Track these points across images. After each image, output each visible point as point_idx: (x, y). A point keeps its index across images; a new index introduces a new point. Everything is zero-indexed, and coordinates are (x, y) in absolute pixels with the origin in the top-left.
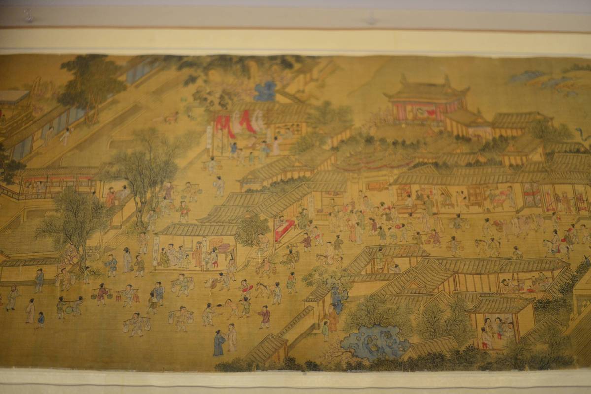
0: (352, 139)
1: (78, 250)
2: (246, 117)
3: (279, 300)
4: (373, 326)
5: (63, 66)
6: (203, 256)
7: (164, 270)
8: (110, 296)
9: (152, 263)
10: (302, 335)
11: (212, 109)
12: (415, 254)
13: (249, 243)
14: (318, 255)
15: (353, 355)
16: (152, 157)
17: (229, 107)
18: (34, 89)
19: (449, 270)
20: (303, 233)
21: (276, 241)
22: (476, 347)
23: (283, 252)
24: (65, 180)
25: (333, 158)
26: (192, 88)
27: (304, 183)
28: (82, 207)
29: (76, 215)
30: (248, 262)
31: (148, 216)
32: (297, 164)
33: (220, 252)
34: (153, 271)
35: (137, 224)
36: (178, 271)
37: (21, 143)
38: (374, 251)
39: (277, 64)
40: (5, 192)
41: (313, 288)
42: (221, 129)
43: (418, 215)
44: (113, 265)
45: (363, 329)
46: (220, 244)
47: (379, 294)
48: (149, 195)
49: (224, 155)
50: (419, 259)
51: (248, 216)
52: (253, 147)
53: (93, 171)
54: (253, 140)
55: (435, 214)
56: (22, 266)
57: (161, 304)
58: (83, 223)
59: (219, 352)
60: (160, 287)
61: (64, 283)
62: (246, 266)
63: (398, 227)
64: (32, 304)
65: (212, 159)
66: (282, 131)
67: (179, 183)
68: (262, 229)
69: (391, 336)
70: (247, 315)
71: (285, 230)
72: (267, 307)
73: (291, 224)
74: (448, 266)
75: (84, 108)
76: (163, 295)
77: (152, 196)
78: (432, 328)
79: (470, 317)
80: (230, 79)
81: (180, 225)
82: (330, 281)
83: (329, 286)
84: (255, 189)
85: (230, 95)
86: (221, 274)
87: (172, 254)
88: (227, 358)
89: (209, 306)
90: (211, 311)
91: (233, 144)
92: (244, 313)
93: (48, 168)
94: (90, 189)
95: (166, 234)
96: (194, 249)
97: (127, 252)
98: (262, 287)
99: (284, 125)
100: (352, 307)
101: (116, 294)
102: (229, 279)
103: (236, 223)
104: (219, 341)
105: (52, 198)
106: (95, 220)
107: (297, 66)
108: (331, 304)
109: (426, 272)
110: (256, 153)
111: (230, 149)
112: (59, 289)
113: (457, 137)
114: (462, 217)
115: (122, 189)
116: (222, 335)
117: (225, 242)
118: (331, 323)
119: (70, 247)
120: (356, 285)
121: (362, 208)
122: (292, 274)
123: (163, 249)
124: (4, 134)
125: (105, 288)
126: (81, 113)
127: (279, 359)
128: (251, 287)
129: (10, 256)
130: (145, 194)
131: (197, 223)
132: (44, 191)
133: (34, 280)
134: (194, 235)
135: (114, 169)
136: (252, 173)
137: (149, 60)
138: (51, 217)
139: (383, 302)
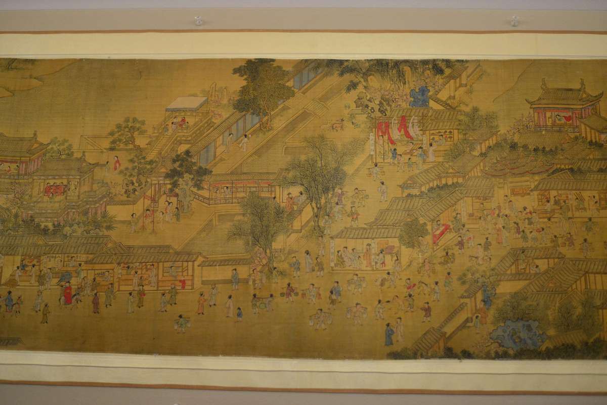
0: (498, 145)
1: (266, 252)
2: (403, 123)
3: (438, 297)
4: (517, 321)
5: (236, 71)
6: (373, 257)
7: (340, 270)
8: (297, 294)
9: (330, 265)
10: (458, 328)
11: (373, 115)
12: (552, 256)
13: (411, 245)
14: (470, 256)
15: (500, 345)
16: (323, 164)
17: (388, 113)
18: (211, 95)
19: (581, 270)
20: (457, 236)
21: (434, 243)
22: (602, 339)
23: (441, 254)
24: (248, 185)
25: (482, 164)
26: (354, 94)
27: (457, 189)
28: (265, 211)
29: (261, 219)
30: (411, 262)
31: (324, 221)
32: (451, 171)
33: (386, 253)
34: (331, 272)
35: (314, 228)
36: (352, 272)
37: (205, 149)
38: (518, 253)
39: (429, 69)
40: (197, 197)
41: (467, 286)
42: (382, 136)
43: (556, 220)
44: (297, 266)
45: (509, 323)
46: (386, 246)
47: (522, 292)
48: (323, 201)
49: (386, 161)
50: (556, 260)
51: (409, 220)
52: (411, 153)
53: (272, 177)
54: (411, 146)
55: (570, 218)
56: (219, 266)
57: (340, 301)
58: (267, 226)
59: (389, 343)
60: (338, 286)
61: (256, 282)
62: (409, 266)
63: (538, 231)
64: (230, 300)
65: (376, 166)
66: (437, 138)
67: (349, 189)
68: (423, 232)
69: (532, 329)
70: (412, 310)
71: (442, 234)
72: (428, 303)
73: (447, 228)
74: (580, 266)
75: (258, 115)
76: (341, 293)
77: (326, 202)
78: (566, 322)
79: (598, 312)
80: (388, 85)
81: (352, 228)
82: (481, 280)
83: (479, 284)
84: (414, 194)
85: (387, 101)
86: (389, 273)
87: (346, 256)
88: (396, 348)
89: (380, 302)
90: (381, 307)
91: (393, 150)
92: (409, 308)
93: (232, 173)
94: (271, 194)
95: (341, 238)
96: (365, 251)
97: (308, 254)
98: (423, 285)
99: (437, 131)
100: (499, 303)
101: (302, 292)
102: (395, 277)
103: (399, 226)
104: (389, 333)
105: (239, 203)
106: (278, 224)
107: (448, 71)
108: (482, 300)
109: (562, 272)
110: (414, 159)
111: (391, 155)
112: (252, 287)
113: (591, 143)
114: (593, 220)
115: (299, 194)
116: (391, 328)
117: (390, 244)
118: (482, 317)
119: (259, 249)
120: (502, 283)
121: (507, 212)
122: (449, 274)
123: (338, 252)
124: (189, 140)
125: (291, 287)
126: (256, 119)
127: (439, 348)
128: (414, 285)
129: (208, 257)
130: (320, 200)
131: (366, 226)
132: (231, 196)
133: (230, 278)
134: (365, 238)
135: (291, 175)
136: (411, 178)
137: (313, 65)
138: (239, 221)
139: (525, 299)
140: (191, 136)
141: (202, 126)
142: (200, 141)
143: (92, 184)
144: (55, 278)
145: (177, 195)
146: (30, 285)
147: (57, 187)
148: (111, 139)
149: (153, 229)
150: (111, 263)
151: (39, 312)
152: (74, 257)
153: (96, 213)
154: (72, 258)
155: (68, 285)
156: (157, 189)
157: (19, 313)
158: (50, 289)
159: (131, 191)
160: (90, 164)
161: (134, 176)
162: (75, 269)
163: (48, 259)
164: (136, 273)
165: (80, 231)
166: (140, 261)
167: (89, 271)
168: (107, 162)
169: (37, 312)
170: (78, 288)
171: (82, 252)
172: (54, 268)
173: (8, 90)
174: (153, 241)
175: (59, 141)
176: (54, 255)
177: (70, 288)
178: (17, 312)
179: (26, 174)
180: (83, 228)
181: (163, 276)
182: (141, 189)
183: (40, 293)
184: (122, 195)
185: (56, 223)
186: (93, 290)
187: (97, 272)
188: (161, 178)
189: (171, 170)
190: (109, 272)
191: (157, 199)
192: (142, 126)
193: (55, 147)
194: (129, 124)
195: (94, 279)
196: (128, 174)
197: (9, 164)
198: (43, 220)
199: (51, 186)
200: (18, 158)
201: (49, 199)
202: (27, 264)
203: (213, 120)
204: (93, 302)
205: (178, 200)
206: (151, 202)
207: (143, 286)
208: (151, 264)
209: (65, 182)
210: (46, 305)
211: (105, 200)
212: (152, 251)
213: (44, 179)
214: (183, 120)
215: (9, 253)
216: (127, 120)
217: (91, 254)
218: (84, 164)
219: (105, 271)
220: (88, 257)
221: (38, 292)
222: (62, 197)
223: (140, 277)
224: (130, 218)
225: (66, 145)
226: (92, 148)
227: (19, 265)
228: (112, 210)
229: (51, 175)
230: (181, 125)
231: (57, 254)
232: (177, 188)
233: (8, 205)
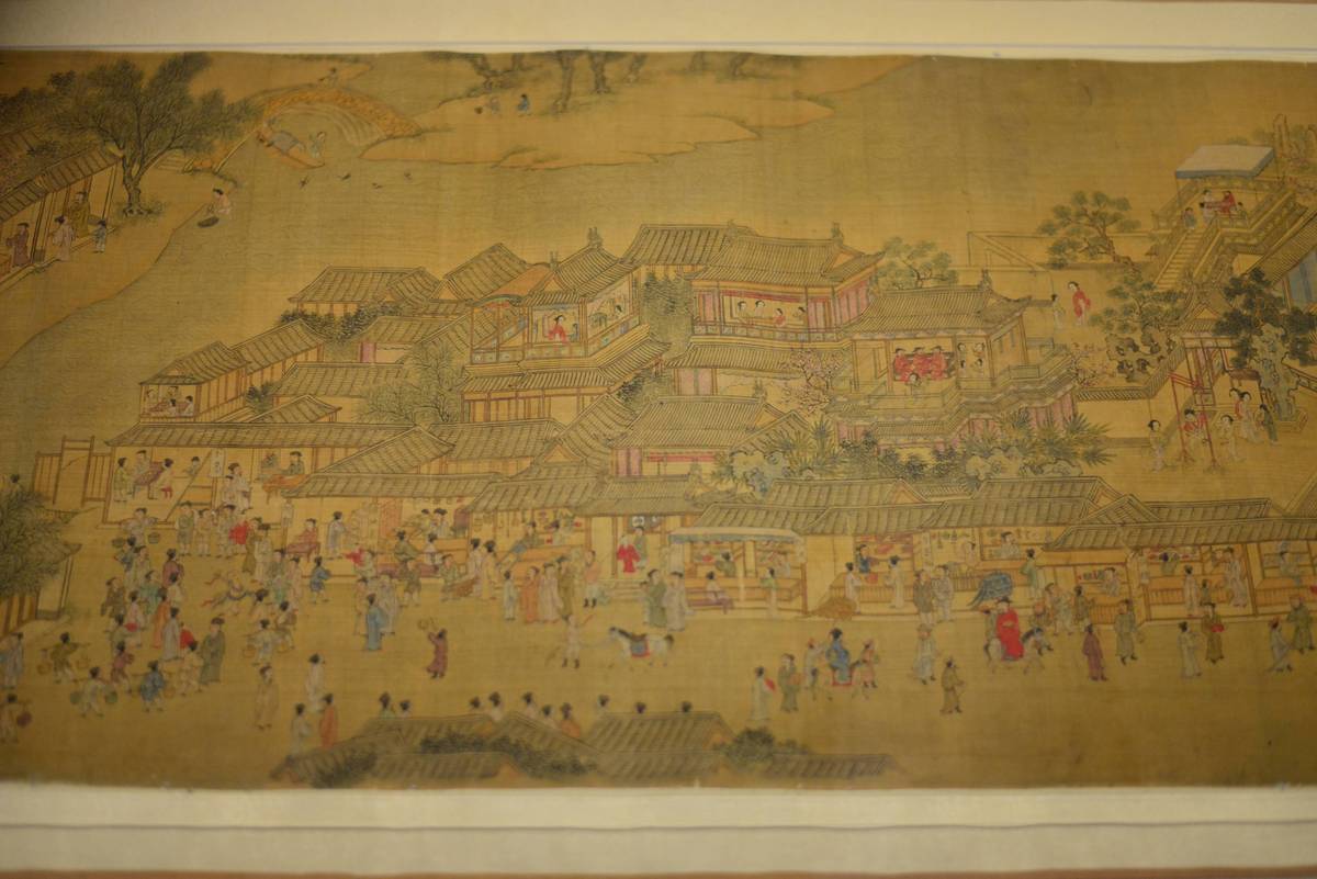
140: (1255, 235)
141: (1275, 214)
142: (1279, 248)
143: (1026, 348)
144: (963, 591)
145: (1256, 376)
146: (894, 611)
147: (927, 358)
148: (1050, 242)
149: (1214, 461)
150: (1115, 547)
151: (929, 682)
152: (1009, 533)
153: (1050, 422)
154: (1004, 535)
155: (1004, 607)
156: (1202, 362)
157: (874, 686)
158: (952, 621)
159: (1136, 366)
160: (1009, 300)
161: (1134, 330)
162: (1018, 564)
163: (935, 542)
164: (1189, 571)
165: (1013, 467)
166: (1192, 541)
167: (1059, 570)
168: (1054, 297)
169: (924, 682)
170: (1038, 615)
171: (1031, 521)
172: (955, 564)
173: (742, 123)
174: (1216, 488)
175: (908, 247)
176: (950, 531)
177: (1012, 616)
178: (866, 685)
179: (828, 329)
180: (1019, 461)
181: (1264, 577)
182: (1159, 360)
183: (925, 633)
184: (1112, 376)
185: (941, 448)
186: (1078, 618)
187: (1081, 571)
188: (1206, 335)
189: (1226, 315)
190: (1113, 570)
191: (1207, 385)
192: (1124, 213)
193: (901, 262)
194: (1085, 206)
195: (1079, 591)
196: (1116, 325)
197: (778, 304)
198: (902, 440)
199: (908, 356)
200: (799, 290)
201: (908, 388)
202: (873, 555)
203: (1300, 200)
204: (1086, 651)
205: (1261, 389)
206: (1194, 394)
207: (1213, 606)
208: (1225, 547)
209: (947, 346)
210: (949, 665)
211: (1069, 387)
212: (1221, 513)
213: (885, 340)
214: (1229, 198)
215: (819, 530)
216: (1080, 198)
217: (1057, 524)
218: (992, 301)
219: (1103, 567)
220: (1049, 534)
221: (919, 630)
222: (946, 383)
223: (1200, 582)
224: (1145, 433)
225: (931, 255)
226: (1007, 262)
227: (851, 559)
228: (1094, 413)
229: (904, 330)
230: (1225, 210)
231: (958, 527)
232: (1251, 358)
233: (794, 405)
